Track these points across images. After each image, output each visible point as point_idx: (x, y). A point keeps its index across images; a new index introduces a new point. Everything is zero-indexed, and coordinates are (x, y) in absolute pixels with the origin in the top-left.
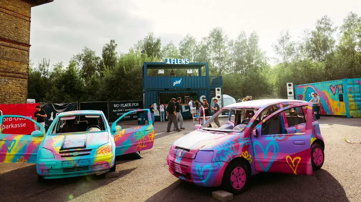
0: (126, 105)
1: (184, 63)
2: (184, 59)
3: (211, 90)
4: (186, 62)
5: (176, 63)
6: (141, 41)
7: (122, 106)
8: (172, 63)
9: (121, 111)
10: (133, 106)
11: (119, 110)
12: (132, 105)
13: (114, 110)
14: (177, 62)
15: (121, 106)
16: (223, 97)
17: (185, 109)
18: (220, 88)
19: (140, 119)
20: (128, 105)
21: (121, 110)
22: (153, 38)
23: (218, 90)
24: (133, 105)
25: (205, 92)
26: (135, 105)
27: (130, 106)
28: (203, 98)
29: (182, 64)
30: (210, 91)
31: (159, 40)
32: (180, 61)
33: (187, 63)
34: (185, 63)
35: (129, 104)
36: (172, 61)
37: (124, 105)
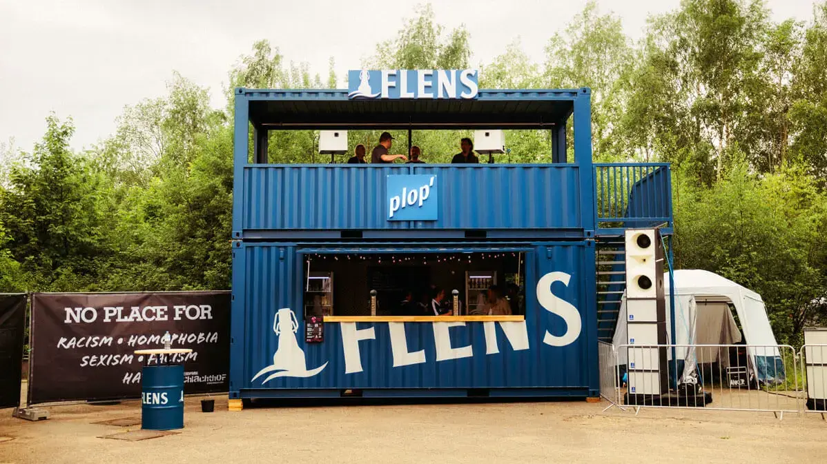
0: (136, 314)
1: (452, 94)
2: (453, 72)
3: (604, 243)
4: (462, 87)
5: (405, 94)
6: (387, 45)
7: (114, 318)
8: (385, 94)
9: (105, 345)
10: (177, 318)
11: (94, 341)
12: (171, 313)
13: (62, 340)
14: (412, 85)
15: (107, 320)
16: (676, 286)
17: (454, 346)
18: (651, 233)
19: (158, 399)
20: (149, 314)
21: (107, 340)
22: (436, 29)
23: (643, 242)
24: (178, 313)
25: (571, 252)
26: (193, 312)
27: (159, 319)
28: (557, 289)
29: (441, 95)
30: (599, 247)
31: (460, 36)
32: (429, 83)
33: (468, 89)
34: (458, 92)
35: (153, 309)
36: (386, 83)
37: (126, 313)
